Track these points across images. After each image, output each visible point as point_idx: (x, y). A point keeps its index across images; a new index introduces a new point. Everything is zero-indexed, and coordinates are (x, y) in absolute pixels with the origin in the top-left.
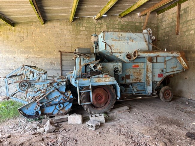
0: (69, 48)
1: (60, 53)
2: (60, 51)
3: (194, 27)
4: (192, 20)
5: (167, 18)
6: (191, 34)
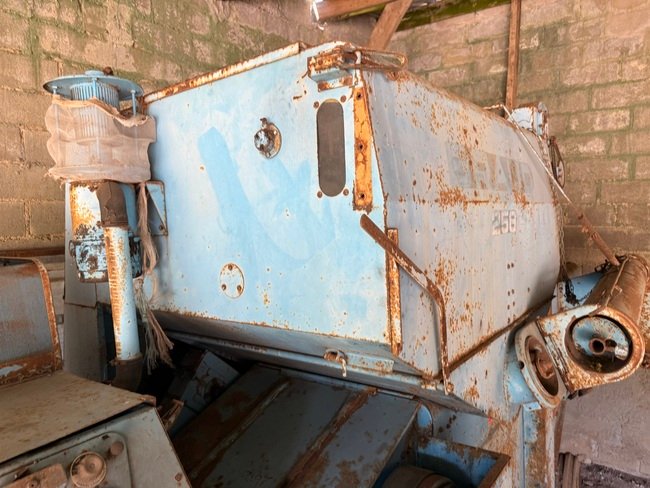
3: (604, 122)
4: (591, 87)
5: (437, 60)
6: (588, 157)
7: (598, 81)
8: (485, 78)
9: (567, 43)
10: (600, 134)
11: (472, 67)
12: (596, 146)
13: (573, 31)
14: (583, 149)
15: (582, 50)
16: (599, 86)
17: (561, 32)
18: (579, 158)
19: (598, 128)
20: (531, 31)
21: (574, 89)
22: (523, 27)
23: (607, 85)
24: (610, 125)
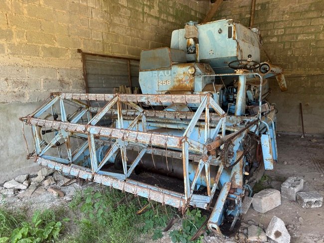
0: (98, 44)
1: (79, 56)
2: (79, 51)
3: (277, 33)
4: (275, 22)
5: (230, 12)
6: (273, 42)
7: (276, 20)
8: (244, 18)
9: (268, 8)
10: (276, 36)
11: (240, 15)
12: (275, 40)
13: (270, 5)
14: (271, 40)
15: (273, 11)
16: (277, 22)
17: (267, 5)
18: (270, 43)
19: (276, 34)
20: (259, 4)
21: (270, 22)
22: (256, 3)
23: (278, 22)
24: (279, 33)
